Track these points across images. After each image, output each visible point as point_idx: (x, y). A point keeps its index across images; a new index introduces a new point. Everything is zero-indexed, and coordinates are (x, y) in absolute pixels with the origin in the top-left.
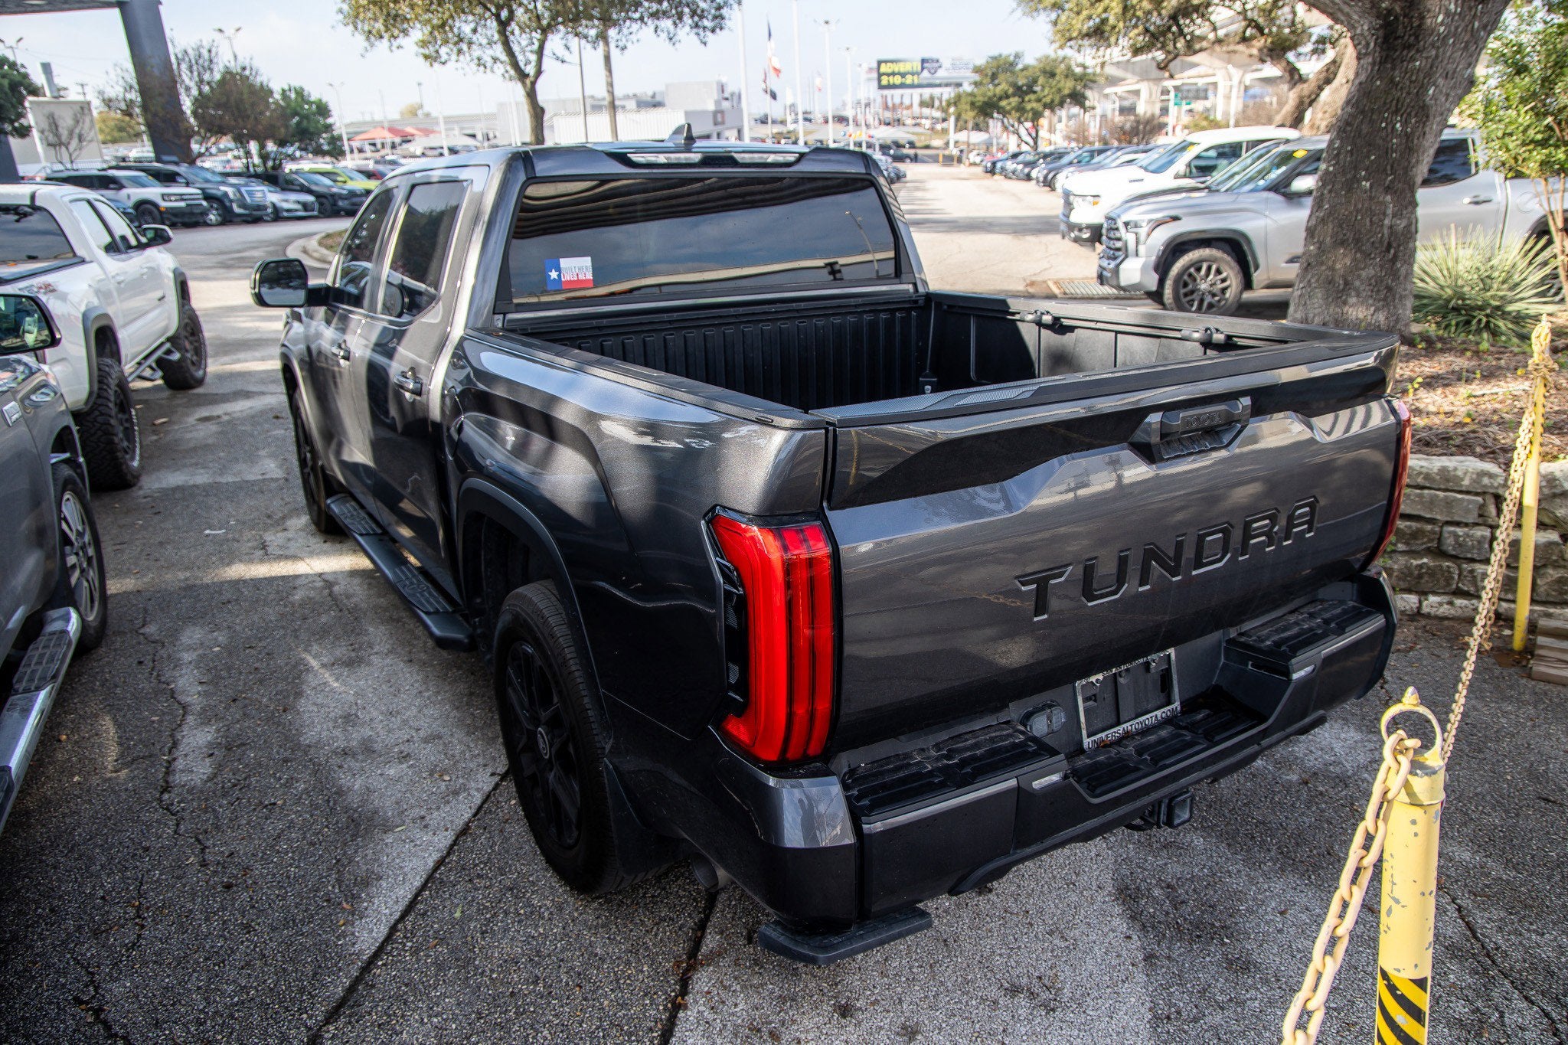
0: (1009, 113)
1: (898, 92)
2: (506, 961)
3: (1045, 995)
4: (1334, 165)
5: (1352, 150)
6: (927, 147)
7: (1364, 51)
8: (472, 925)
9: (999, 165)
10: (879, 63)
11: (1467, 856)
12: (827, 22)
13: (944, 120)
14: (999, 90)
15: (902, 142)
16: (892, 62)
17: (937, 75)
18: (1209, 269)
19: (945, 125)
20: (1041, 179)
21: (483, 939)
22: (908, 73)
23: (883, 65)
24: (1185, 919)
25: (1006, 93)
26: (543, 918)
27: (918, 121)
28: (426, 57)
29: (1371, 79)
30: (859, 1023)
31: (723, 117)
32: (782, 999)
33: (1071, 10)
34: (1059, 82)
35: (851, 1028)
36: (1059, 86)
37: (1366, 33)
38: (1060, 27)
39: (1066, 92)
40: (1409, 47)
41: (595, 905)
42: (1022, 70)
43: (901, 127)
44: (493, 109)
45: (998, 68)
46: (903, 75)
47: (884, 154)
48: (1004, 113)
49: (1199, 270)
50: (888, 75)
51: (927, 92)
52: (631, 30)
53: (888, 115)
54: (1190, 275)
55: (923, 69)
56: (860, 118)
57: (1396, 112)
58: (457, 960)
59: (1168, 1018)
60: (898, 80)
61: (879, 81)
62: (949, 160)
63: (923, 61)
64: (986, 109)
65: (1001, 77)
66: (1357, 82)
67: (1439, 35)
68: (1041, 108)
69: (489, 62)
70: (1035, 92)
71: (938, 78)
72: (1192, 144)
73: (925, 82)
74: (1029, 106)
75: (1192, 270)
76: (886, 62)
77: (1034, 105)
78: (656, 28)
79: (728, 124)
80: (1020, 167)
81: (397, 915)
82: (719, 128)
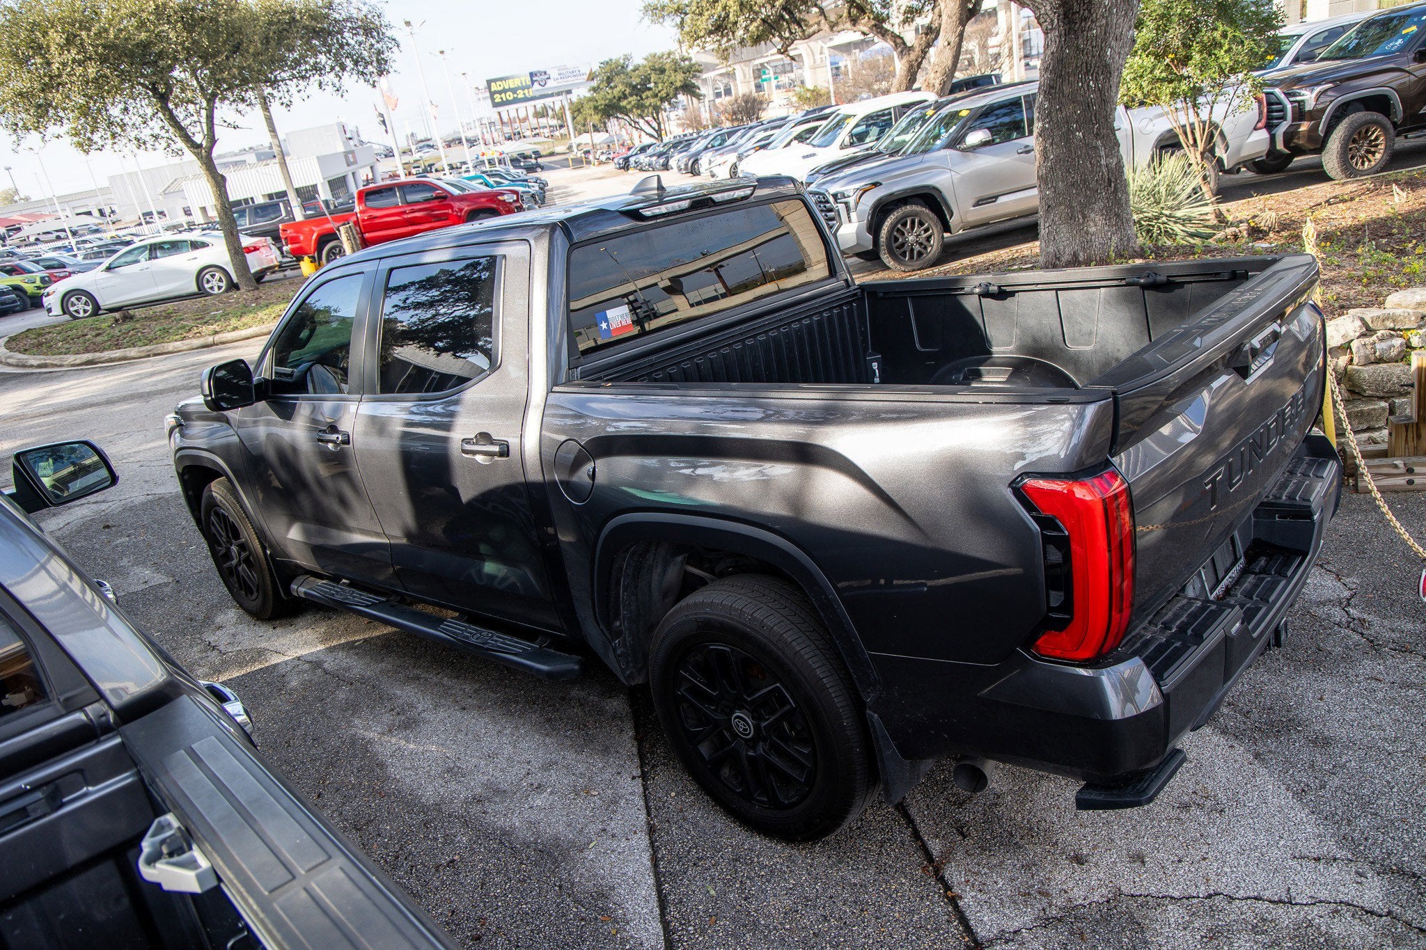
0: (631, 110)
1: (512, 108)
2: (786, 913)
3: (1208, 803)
4: (1049, 123)
5: (1060, 108)
6: (552, 154)
7: (1050, 27)
8: (731, 896)
9: (632, 160)
10: (489, 82)
11: (1410, 626)
12: (442, 52)
13: (561, 126)
14: (616, 91)
15: (527, 153)
16: (501, 79)
17: (547, 86)
18: (913, 223)
19: (564, 131)
20: (683, 167)
21: (750, 903)
22: (518, 88)
23: (493, 84)
24: (1260, 723)
25: (623, 93)
26: (785, 872)
27: (537, 131)
28: (80, 145)
29: (1061, 48)
30: (1096, 865)
31: (354, 157)
32: (1027, 867)
33: (693, 13)
34: (669, 76)
35: (1094, 870)
36: (671, 80)
37: (1050, 13)
38: (687, 29)
39: (679, 84)
40: (1085, 19)
41: (817, 849)
42: (634, 71)
43: (523, 139)
44: (106, 184)
45: (612, 72)
46: (514, 91)
47: (515, 167)
48: (625, 112)
49: (905, 225)
50: (500, 92)
51: (539, 104)
52: (299, 88)
53: (507, 130)
54: (898, 230)
55: (533, 82)
56: (487, 136)
57: (1087, 73)
58: (745, 926)
59: (1303, 791)
60: (510, 96)
61: (493, 99)
62: (578, 163)
63: (532, 75)
64: (610, 110)
65: (617, 79)
66: (1049, 52)
67: (1105, 7)
68: (659, 103)
69: (150, 141)
70: (650, 89)
71: (549, 89)
72: (849, 117)
73: (537, 94)
74: (647, 103)
75: (899, 226)
76: (495, 81)
77: (652, 100)
78: (320, 85)
79: (360, 163)
80: (654, 158)
81: (657, 911)
82: (353, 168)
